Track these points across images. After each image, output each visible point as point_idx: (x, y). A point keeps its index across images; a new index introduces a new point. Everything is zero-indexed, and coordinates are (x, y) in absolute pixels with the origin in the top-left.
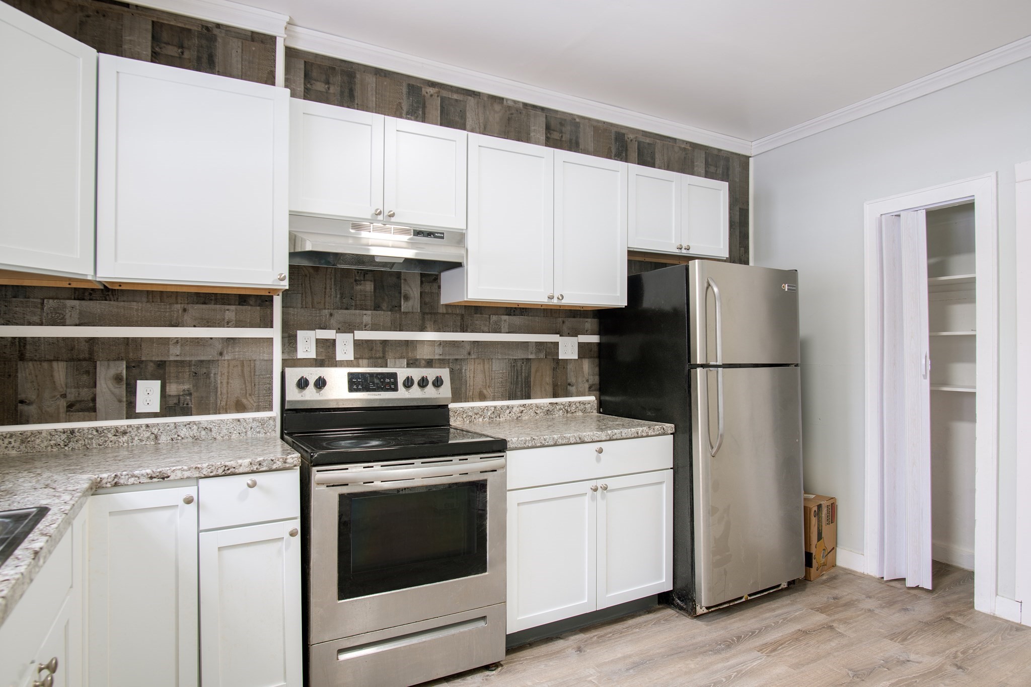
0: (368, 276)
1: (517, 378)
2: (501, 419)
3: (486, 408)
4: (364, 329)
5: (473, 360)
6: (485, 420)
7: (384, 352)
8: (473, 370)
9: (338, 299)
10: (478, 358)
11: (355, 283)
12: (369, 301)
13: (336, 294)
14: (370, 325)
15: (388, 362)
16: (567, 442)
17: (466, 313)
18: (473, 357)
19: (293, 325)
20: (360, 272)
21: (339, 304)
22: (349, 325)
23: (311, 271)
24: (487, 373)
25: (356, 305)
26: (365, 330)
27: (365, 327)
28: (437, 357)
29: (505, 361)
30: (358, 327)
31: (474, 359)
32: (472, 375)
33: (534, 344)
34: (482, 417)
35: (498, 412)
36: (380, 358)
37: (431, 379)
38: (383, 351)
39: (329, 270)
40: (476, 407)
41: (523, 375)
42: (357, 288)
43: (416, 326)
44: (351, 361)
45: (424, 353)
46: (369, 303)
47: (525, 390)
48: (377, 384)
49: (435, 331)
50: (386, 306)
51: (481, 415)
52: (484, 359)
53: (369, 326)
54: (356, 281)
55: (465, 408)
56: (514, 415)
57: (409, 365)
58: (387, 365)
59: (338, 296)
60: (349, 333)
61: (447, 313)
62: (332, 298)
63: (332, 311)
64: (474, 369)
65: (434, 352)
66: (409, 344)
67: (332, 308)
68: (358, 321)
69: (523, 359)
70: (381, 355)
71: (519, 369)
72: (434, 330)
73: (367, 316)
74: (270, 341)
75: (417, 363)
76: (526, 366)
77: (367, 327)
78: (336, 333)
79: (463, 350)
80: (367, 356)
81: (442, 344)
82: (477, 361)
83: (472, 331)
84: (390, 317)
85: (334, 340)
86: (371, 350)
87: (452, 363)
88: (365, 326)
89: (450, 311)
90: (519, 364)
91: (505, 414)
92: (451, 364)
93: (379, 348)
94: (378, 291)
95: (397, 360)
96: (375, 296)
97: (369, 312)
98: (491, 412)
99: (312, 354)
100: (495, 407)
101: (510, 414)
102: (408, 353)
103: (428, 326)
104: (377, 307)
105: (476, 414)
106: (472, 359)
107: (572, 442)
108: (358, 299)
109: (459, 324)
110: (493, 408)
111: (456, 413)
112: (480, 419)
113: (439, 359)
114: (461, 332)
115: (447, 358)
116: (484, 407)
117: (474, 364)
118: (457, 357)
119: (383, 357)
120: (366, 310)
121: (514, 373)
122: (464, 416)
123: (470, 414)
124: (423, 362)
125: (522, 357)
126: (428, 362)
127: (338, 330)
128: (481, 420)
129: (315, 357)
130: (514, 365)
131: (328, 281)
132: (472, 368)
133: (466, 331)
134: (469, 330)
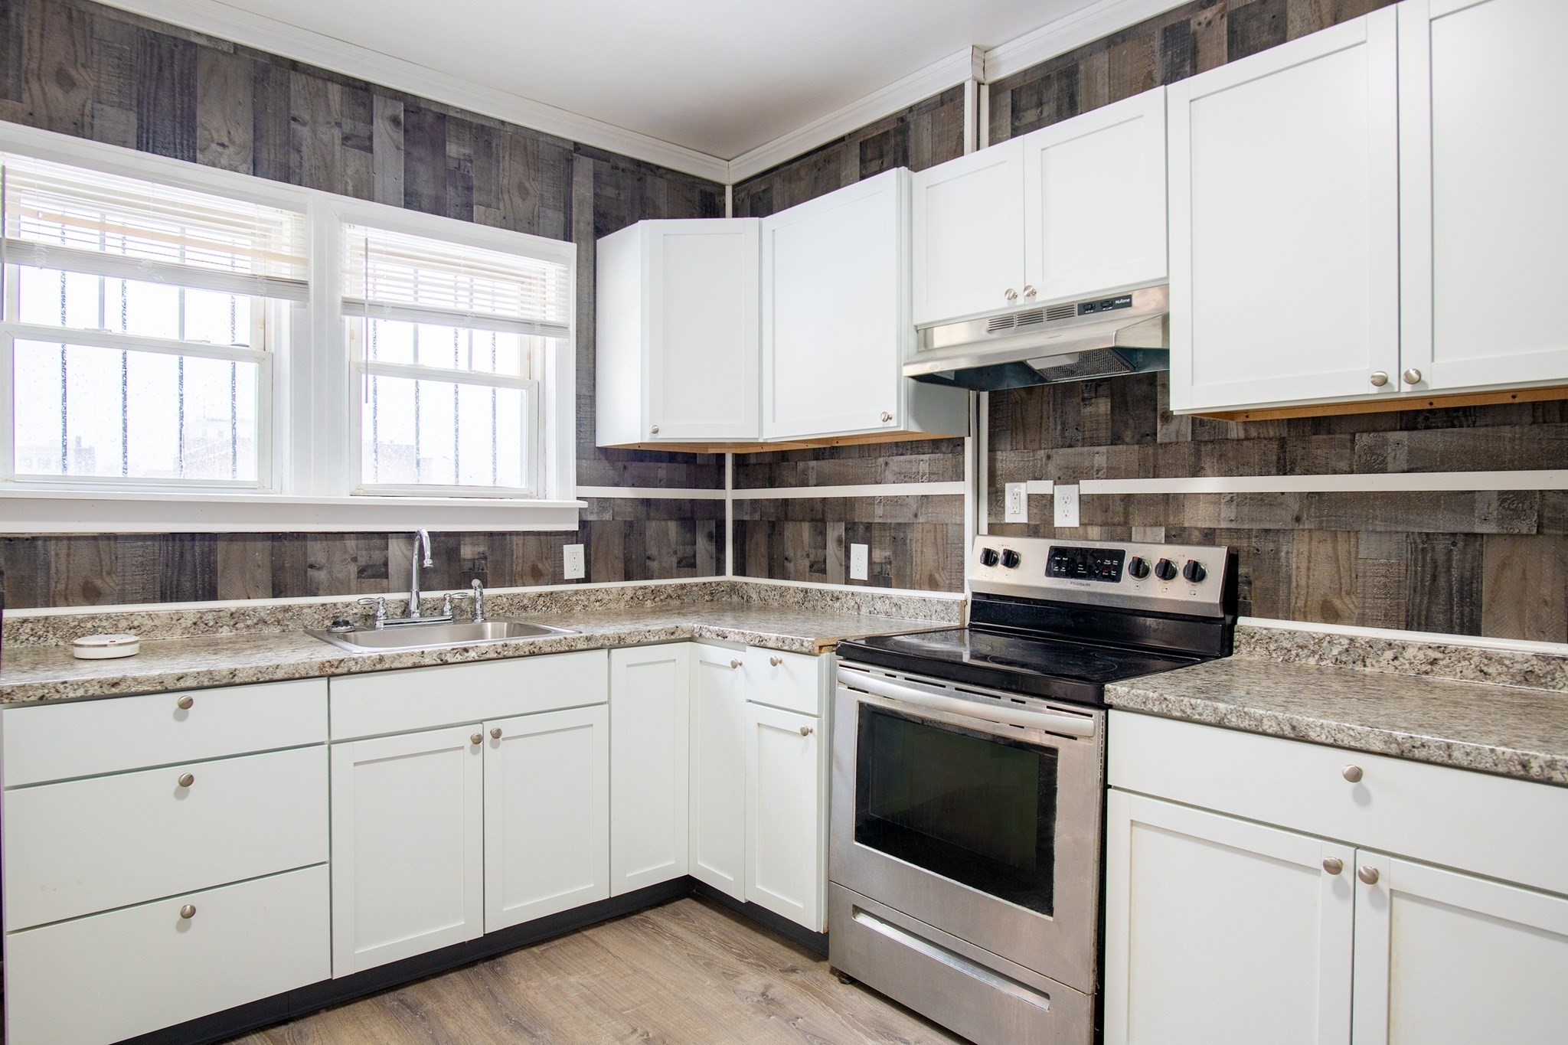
0: (1101, 390)
1: (1434, 578)
2: (1368, 670)
3: (1328, 639)
4: (1095, 476)
5: (1306, 534)
6: (1323, 663)
7: (1126, 515)
8: (1306, 554)
9: (1058, 432)
10: (1320, 528)
11: (1082, 404)
12: (1104, 431)
13: (1056, 424)
14: (1105, 470)
15: (1133, 533)
16: (1254, 728)
17: (1292, 434)
18: (1306, 527)
19: (1001, 475)
20: (1089, 384)
21: (1060, 439)
22: (1074, 472)
23: (1024, 395)
24: (1343, 562)
25: (1083, 439)
26: (1098, 478)
27: (1097, 474)
28: (1224, 525)
29: (1395, 537)
30: (1086, 473)
31: (1310, 531)
32: (1304, 565)
33: (1495, 496)
34: (1317, 657)
35: (1360, 651)
36: (1119, 524)
37: (1180, 565)
38: (1124, 513)
39: (1046, 390)
40: (1301, 632)
41: (1455, 572)
42: (1086, 410)
43: (1184, 467)
44: (1076, 528)
45: (1198, 518)
46: (1104, 433)
47: (1462, 614)
48: (1090, 567)
49: (1221, 476)
50: (1130, 436)
51: (1314, 652)
52: (1335, 533)
53: (1103, 471)
54: (1083, 400)
55: (1274, 631)
56: (1407, 666)
57: (1169, 539)
58: (1131, 537)
59: (1059, 428)
60: (1074, 483)
61: (1247, 439)
62: (1050, 431)
63: (1050, 451)
64: (1310, 552)
65: (1219, 514)
66: (1171, 500)
67: (1050, 447)
68: (1086, 464)
69: (1454, 535)
70: (1122, 520)
71: (1441, 558)
72: (1218, 472)
73: (1100, 456)
74: (960, 498)
75: (1185, 535)
76: (1463, 553)
77: (1100, 473)
78: (1055, 484)
79: (1283, 512)
80: (1099, 520)
81: (1234, 499)
82: (1317, 535)
83: (1307, 472)
84: (1137, 454)
85: (1052, 496)
86: (1106, 511)
87: (1256, 537)
88: (1098, 471)
89: (1253, 433)
90: (1441, 546)
91: (1381, 659)
92: (1254, 540)
93: (1119, 507)
94: (1117, 411)
95: (1148, 530)
96: (1113, 421)
97: (1103, 449)
98: (1340, 648)
99: (1023, 519)
100: (1352, 640)
101: (1396, 663)
102: (1167, 515)
103: (1207, 466)
104: (1116, 440)
105: (1302, 647)
106: (1303, 530)
107: (1270, 731)
108: (1086, 428)
109: (1275, 458)
110: (1347, 642)
111: (1253, 637)
112: (1311, 659)
113: (1228, 529)
114: (1278, 474)
115: (1246, 526)
116: (1321, 636)
117: (1311, 540)
118: (1267, 526)
119: (1125, 523)
120: (1098, 445)
121: (1423, 566)
122: (1272, 647)
123: (1286, 644)
124: (1197, 533)
125: (1452, 529)
126: (1206, 535)
127: (1058, 481)
128: (1312, 661)
129: (1026, 522)
130: (1423, 549)
131: (1045, 406)
132: (1304, 548)
133: (1291, 472)
134: (1297, 469)
